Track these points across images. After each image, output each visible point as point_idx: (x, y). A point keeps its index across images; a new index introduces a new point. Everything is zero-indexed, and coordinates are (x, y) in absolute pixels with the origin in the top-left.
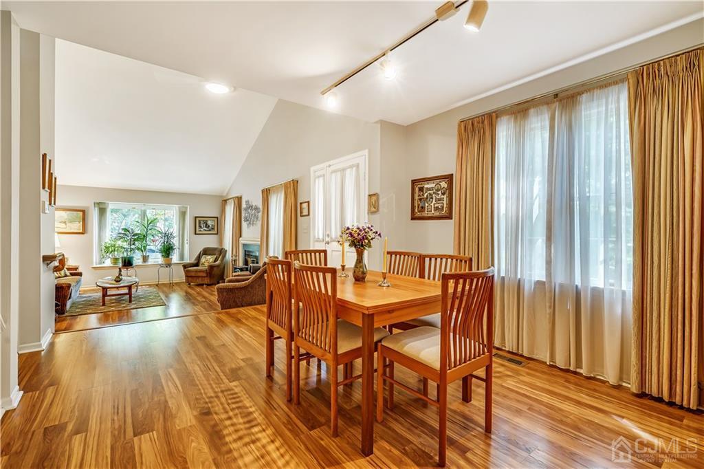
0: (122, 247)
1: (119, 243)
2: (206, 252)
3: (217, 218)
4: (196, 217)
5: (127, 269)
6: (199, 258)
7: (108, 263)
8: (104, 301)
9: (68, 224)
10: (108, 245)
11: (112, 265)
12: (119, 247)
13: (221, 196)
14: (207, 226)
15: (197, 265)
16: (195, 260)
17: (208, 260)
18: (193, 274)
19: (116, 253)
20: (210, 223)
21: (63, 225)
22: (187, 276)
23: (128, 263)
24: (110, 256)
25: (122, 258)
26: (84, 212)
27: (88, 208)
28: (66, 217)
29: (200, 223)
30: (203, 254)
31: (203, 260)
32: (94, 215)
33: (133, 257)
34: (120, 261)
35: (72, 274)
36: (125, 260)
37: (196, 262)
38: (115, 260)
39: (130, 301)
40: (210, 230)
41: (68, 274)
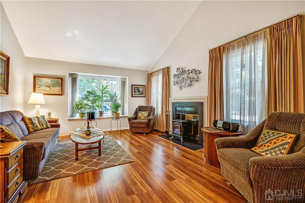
0: (87, 105)
1: (85, 102)
2: (140, 109)
3: (145, 86)
4: (132, 85)
5: (91, 121)
6: (136, 113)
7: (78, 116)
8: (77, 156)
9: (52, 88)
10: (77, 104)
11: (80, 118)
12: (85, 104)
13: (147, 71)
14: (139, 91)
15: (136, 118)
16: (134, 114)
17: (143, 115)
18: (136, 125)
19: (83, 109)
20: (141, 89)
21: (48, 89)
22: (131, 127)
23: (91, 116)
24: (79, 111)
25: (88, 113)
26: (62, 79)
27: (65, 76)
28: (50, 83)
29: (135, 89)
30: (139, 111)
31: (140, 114)
32: (68, 83)
33: (94, 112)
34: (86, 115)
35: (52, 126)
36: (90, 114)
37: (135, 116)
38: (82, 114)
39: (100, 155)
40: (140, 94)
41: (49, 126)
